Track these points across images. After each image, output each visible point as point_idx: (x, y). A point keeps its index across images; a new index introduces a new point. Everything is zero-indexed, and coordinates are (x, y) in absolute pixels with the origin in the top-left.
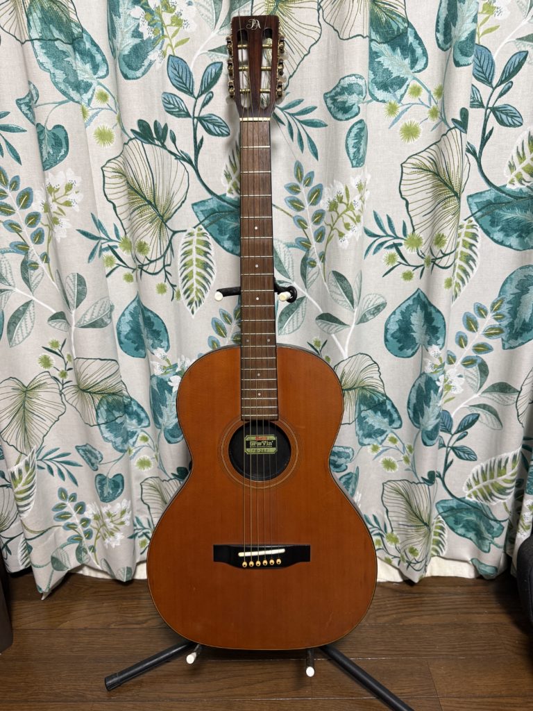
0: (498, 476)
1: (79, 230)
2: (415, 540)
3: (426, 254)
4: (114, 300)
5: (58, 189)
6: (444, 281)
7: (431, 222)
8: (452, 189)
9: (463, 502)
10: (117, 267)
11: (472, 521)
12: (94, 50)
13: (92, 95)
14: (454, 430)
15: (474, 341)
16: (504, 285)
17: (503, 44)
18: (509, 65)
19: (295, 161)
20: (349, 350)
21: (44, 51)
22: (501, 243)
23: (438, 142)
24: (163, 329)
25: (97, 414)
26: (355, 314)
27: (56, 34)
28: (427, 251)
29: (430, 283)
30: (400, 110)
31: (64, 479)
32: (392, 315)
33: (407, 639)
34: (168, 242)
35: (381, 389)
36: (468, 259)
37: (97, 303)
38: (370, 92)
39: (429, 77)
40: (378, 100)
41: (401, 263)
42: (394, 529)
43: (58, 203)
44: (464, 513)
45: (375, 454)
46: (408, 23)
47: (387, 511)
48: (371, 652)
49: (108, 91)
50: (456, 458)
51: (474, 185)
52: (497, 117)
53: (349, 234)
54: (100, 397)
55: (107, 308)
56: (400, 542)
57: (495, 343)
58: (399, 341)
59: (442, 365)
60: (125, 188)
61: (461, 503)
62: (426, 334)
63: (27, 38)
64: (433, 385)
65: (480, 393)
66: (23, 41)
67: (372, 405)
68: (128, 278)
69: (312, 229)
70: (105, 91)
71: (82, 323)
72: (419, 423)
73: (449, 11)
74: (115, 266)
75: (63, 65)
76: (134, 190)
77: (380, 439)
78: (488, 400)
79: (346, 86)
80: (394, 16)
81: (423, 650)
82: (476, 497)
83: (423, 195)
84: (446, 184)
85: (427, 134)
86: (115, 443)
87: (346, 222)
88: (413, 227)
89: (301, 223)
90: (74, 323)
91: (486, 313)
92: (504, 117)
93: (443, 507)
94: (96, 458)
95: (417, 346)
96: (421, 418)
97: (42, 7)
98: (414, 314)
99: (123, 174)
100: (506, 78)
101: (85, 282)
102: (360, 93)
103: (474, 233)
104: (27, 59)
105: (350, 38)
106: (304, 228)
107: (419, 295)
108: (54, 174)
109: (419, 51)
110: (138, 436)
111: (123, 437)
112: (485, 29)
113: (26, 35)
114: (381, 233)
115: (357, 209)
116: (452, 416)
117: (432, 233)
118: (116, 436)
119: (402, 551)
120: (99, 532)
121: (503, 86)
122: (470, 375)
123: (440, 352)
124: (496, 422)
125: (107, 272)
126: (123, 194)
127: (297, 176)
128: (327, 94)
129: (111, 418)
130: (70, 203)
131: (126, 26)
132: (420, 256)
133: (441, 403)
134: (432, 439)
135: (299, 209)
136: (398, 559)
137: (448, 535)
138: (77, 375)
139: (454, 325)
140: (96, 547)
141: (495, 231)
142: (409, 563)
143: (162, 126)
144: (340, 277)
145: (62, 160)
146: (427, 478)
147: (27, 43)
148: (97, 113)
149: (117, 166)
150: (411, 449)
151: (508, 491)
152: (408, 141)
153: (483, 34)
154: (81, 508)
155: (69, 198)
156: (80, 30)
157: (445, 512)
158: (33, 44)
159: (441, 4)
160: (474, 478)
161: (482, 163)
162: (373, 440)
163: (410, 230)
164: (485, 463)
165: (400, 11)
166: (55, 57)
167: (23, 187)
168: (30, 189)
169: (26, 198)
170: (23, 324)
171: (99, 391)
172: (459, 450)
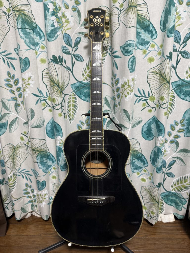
0: (184, 183)
1: (32, 94)
2: (153, 209)
3: (157, 103)
4: (45, 118)
5: (26, 79)
6: (164, 113)
7: (159, 92)
8: (167, 80)
9: (170, 192)
10: (46, 107)
11: (173, 199)
12: (40, 32)
13: (39, 47)
14: (167, 167)
15: (174, 134)
16: (184, 114)
17: (184, 30)
18: (186, 37)
21: (22, 32)
22: (183, 99)
23: (162, 63)
25: (37, 158)
26: (131, 124)
27: (27, 27)
29: (158, 114)
30: (147, 52)
31: (27, 180)
32: (144, 124)
33: (150, 243)
34: (63, 98)
35: (140, 152)
36: (172, 105)
37: (38, 119)
38: (137, 46)
39: (158, 41)
40: (139, 49)
41: (147, 106)
42: (145, 204)
43: (25, 84)
44: (171, 196)
45: (138, 176)
46: (150, 22)
47: (143, 197)
48: (136, 248)
49: (45, 45)
50: (167, 177)
51: (174, 78)
52: (182, 55)
53: (129, 96)
54: (38, 152)
55: (42, 120)
56: (147, 209)
57: (182, 135)
58: (147, 134)
59: (164, 144)
60: (49, 79)
61: (169, 193)
62: (157, 132)
63: (17, 28)
64: (160, 151)
65: (176, 153)
67: (137, 158)
68: (50, 111)
69: (116, 94)
70: (44, 45)
71: (32, 126)
72: (155, 165)
73: (165, 18)
75: (29, 37)
76: (52, 80)
77: (140, 170)
78: (180, 155)
79: (128, 44)
80: (145, 20)
81: (156, 248)
82: (175, 190)
83: (156, 82)
84: (164, 78)
85: (157, 61)
86: (43, 169)
87: (127, 92)
88: (152, 93)
90: (30, 126)
91: (178, 124)
92: (184, 55)
93: (163, 195)
94: (36, 174)
95: (154, 136)
97: (22, 18)
98: (152, 125)
99: (48, 74)
100: (185, 41)
101: (34, 112)
102: (133, 46)
103: (174, 96)
104: (16, 35)
105: (130, 27)
107: (154, 118)
108: (24, 74)
109: (154, 32)
110: (52, 167)
111: (46, 167)
112: (177, 25)
114: (140, 96)
115: (132, 87)
116: (166, 161)
117: (159, 96)
118: (43, 167)
119: (148, 212)
120: (38, 200)
121: (184, 44)
122: (173, 147)
123: (163, 139)
124: (183, 164)
125: (43, 108)
126: (48, 81)
128: (121, 46)
129: (42, 160)
130: (30, 84)
131: (49, 23)
132: (155, 104)
133: (163, 157)
134: (160, 171)
137: (165, 205)
138: (31, 144)
139: (168, 129)
140: (37, 206)
141: (181, 95)
142: (151, 217)
143: (62, 57)
144: (125, 111)
145: (27, 69)
146: (158, 185)
147: (16, 30)
148: (41, 53)
149: (47, 71)
150: (151, 174)
151: (188, 188)
152: (150, 63)
153: (177, 26)
154: (33, 191)
155: (29, 82)
156: (36, 25)
157: (164, 197)
158: (18, 30)
159: (162, 16)
160: (174, 184)
161: (177, 71)
162: (137, 170)
163: (151, 94)
164: (178, 178)
165: (148, 18)
166: (26, 34)
167: (16, 78)
168: (18, 79)
169: (17, 82)
170: (15, 125)
171: (38, 150)
172: (169, 174)
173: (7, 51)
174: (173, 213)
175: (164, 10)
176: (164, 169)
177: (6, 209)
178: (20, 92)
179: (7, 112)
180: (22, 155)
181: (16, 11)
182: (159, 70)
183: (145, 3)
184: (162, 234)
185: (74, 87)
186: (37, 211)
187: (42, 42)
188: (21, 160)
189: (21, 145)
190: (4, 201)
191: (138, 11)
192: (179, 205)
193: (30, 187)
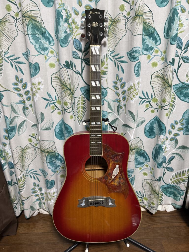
0: (182, 176)
1: (42, 98)
2: (154, 200)
3: (159, 104)
4: (54, 121)
5: (36, 84)
6: (165, 114)
7: (161, 94)
10: (55, 110)
11: (172, 191)
12: (49, 37)
13: (48, 52)
14: (166, 162)
15: (174, 132)
16: (184, 114)
17: (185, 36)
18: (187, 43)
19: (116, 74)
20: (134, 137)
21: (32, 38)
22: (183, 100)
23: (165, 68)
24: (71, 131)
25: (46, 159)
26: (136, 124)
27: (37, 32)
28: (160, 104)
29: (161, 114)
30: (151, 57)
31: (35, 180)
32: (147, 124)
33: (153, 233)
34: (74, 101)
35: (143, 149)
36: (173, 106)
37: (48, 122)
38: (142, 52)
39: (161, 47)
40: (144, 54)
41: (150, 107)
42: (146, 196)
43: (36, 89)
44: (169, 189)
45: (141, 170)
46: (155, 30)
47: (144, 190)
49: (54, 50)
50: (167, 171)
51: (175, 82)
52: (183, 60)
53: (134, 99)
54: (47, 153)
55: (51, 123)
56: (148, 200)
57: (181, 133)
58: (149, 133)
59: (165, 142)
60: (60, 83)
61: (168, 185)
62: (159, 131)
63: (27, 34)
64: (161, 148)
65: (175, 149)
66: (25, 34)
67: (140, 154)
68: (59, 113)
69: (121, 96)
71: (42, 129)
72: (156, 161)
73: (168, 26)
74: (55, 109)
75: (39, 42)
76: (63, 84)
77: (142, 165)
78: (178, 151)
79: (135, 50)
80: (150, 27)
81: (159, 236)
82: (173, 183)
83: (159, 85)
84: (167, 83)
85: (160, 65)
86: (52, 169)
87: (133, 95)
88: (155, 95)
89: (118, 94)
90: (40, 129)
91: (178, 124)
92: (185, 60)
93: (162, 188)
94: (46, 174)
95: (156, 135)
96: (157, 159)
97: (32, 23)
98: (155, 124)
99: (59, 78)
100: (186, 47)
101: (44, 115)
102: (139, 53)
103: (175, 97)
104: (26, 41)
105: (136, 35)
106: (118, 96)
107: (156, 118)
108: (34, 79)
109: (158, 39)
110: (60, 166)
111: (55, 167)
112: (180, 31)
113: (26, 33)
114: (144, 98)
115: (137, 91)
116: (166, 157)
117: (161, 98)
118: (52, 167)
119: (149, 203)
120: (46, 198)
121: (185, 50)
122: (172, 144)
123: (164, 137)
124: (181, 159)
125: (52, 111)
126: (58, 85)
127: (117, 79)
128: (128, 52)
129: (51, 161)
130: (40, 88)
131: (62, 29)
132: (157, 105)
133: (164, 154)
134: (160, 166)
135: (117, 90)
136: (148, 206)
137: (164, 197)
138: (40, 146)
139: (168, 128)
140: (45, 203)
141: (181, 97)
142: (151, 207)
143: (72, 62)
144: (131, 113)
145: (37, 74)
146: (158, 179)
147: (27, 35)
148: (50, 58)
149: (56, 76)
150: (152, 168)
151: (186, 181)
152: (154, 68)
153: (179, 33)
154: (41, 189)
155: (39, 87)
156: (45, 30)
157: (163, 189)
158: (29, 36)
159: (166, 23)
160: (173, 177)
161: (178, 75)
162: (139, 166)
163: (153, 97)
164: (177, 172)
165: (152, 25)
166: (36, 40)
167: (24, 82)
168: (26, 83)
169: (25, 86)
170: (23, 127)
171: (48, 151)
172: (168, 168)
173: (15, 55)
174: (171, 204)
175: (167, 19)
176: (164, 164)
177: (15, 209)
178: (28, 95)
179: (15, 115)
180: (30, 156)
181: (26, 17)
182: (162, 74)
183: (151, 11)
184: (163, 223)
185: (83, 90)
186: (45, 208)
187: (52, 47)
188: (29, 161)
189: (29, 147)
190: (13, 201)
191: (144, 18)
192: (178, 197)
193: (38, 186)
